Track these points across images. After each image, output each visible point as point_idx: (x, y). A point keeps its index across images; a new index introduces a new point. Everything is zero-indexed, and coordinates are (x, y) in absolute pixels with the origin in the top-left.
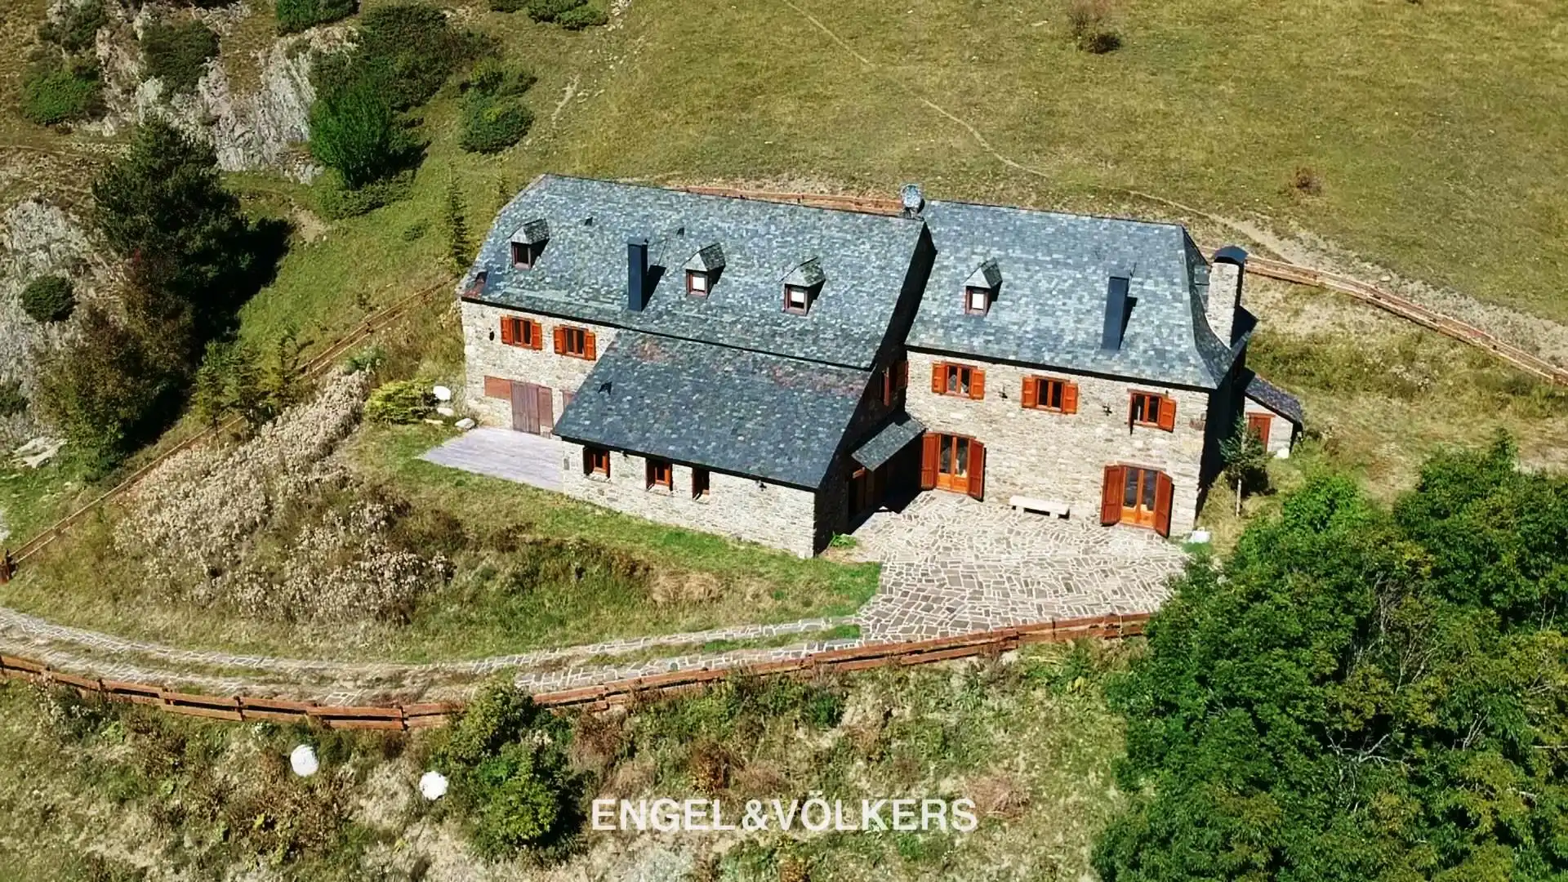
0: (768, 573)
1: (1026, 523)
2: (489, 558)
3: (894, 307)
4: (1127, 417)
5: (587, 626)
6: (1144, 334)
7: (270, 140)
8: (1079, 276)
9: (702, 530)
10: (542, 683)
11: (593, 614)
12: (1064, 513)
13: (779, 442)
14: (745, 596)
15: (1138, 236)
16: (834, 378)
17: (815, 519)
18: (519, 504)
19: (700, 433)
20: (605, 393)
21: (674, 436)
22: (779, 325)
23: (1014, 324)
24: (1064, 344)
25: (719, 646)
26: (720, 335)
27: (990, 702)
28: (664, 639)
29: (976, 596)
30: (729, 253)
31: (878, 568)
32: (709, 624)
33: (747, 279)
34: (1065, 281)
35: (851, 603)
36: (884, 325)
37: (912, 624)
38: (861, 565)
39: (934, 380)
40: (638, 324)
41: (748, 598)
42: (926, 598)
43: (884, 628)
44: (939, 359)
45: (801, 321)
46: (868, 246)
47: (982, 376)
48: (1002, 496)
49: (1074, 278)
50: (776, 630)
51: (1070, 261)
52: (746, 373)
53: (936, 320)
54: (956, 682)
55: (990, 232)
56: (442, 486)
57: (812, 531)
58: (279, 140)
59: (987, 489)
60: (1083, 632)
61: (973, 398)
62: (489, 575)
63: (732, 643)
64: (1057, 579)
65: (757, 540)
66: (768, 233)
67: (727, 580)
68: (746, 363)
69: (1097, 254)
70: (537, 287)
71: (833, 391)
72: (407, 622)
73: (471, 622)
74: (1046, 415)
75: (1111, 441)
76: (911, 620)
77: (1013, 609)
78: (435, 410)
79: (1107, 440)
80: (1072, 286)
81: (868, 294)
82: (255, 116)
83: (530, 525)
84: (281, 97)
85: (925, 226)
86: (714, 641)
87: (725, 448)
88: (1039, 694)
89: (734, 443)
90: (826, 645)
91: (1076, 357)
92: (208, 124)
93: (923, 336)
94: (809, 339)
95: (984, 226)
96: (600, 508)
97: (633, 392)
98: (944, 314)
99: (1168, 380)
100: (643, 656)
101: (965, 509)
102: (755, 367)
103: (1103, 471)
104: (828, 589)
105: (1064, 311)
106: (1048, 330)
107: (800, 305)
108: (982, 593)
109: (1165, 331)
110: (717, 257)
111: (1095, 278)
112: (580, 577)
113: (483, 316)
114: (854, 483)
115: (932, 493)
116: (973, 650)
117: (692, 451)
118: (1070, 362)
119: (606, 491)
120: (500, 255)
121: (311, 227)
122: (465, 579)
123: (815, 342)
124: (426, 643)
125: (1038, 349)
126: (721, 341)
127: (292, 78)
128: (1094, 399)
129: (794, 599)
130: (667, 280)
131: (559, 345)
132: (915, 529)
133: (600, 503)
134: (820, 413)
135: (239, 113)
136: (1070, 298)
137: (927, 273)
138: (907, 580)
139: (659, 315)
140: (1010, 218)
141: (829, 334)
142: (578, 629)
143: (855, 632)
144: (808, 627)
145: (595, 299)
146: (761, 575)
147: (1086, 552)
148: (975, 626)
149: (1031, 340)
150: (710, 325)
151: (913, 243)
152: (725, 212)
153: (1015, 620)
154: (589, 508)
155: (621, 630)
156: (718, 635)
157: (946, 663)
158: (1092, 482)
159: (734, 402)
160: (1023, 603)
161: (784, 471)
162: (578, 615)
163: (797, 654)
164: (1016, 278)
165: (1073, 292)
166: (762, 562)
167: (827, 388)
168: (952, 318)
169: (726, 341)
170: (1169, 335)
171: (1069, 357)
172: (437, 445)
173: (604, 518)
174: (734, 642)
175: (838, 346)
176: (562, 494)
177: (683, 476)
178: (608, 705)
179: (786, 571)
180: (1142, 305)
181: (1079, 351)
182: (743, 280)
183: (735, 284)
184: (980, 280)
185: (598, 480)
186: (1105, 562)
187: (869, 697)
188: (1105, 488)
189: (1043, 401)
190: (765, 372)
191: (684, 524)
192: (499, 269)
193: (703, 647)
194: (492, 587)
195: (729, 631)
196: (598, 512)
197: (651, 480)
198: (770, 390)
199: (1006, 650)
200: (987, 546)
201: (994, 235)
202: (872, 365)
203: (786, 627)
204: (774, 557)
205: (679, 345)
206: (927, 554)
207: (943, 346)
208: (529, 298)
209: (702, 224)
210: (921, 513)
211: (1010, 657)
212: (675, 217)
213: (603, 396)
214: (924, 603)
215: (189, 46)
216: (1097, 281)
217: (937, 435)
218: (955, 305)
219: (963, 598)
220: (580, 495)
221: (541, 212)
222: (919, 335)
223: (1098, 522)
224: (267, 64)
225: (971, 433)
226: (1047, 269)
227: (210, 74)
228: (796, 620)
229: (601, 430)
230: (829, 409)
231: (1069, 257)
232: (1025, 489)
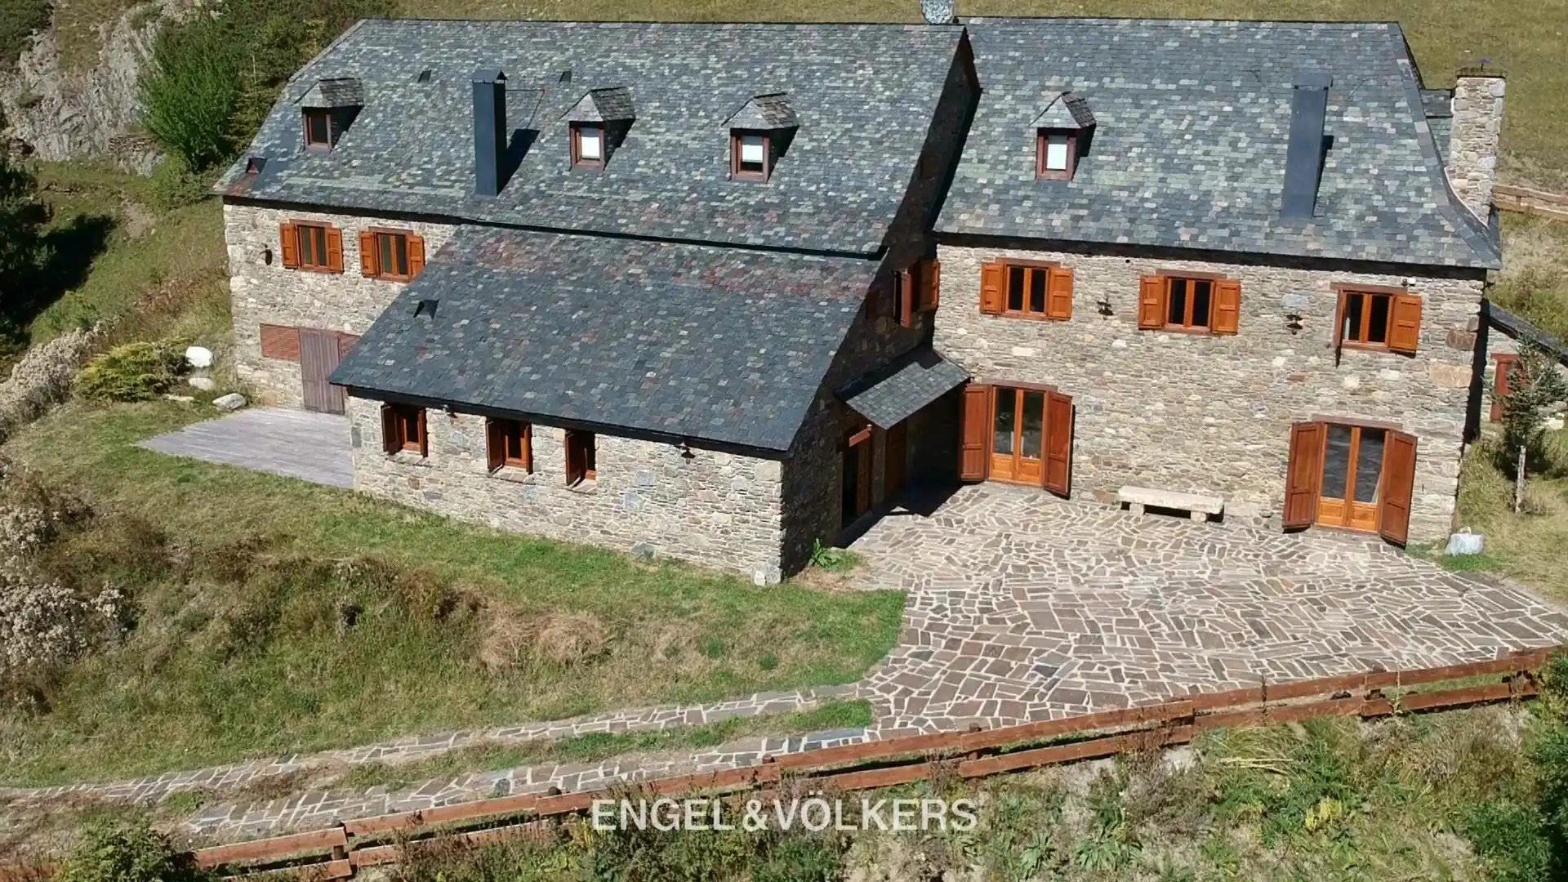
0: (696, 609)
1: (1150, 529)
2: (204, 594)
3: (916, 157)
4: (1329, 335)
5: (357, 713)
6: (1354, 191)
7: (104, 125)
8: (1228, 109)
9: (585, 541)
10: (243, 822)
11: (369, 690)
12: (1216, 511)
13: (719, 377)
14: (652, 652)
15: (1324, 44)
16: (815, 274)
17: (784, 510)
18: (276, 507)
19: (579, 368)
20: (425, 317)
21: (534, 377)
22: (722, 199)
23: (1121, 189)
24: (1212, 215)
25: (595, 747)
26: (623, 221)
27: (1146, 855)
28: (495, 735)
29: (1090, 644)
30: (640, 101)
31: (900, 600)
32: (581, 705)
33: (669, 136)
34: (1205, 118)
35: (853, 662)
36: (900, 187)
37: (973, 698)
38: (867, 594)
39: (984, 293)
40: (490, 213)
41: (659, 655)
42: (993, 651)
43: (917, 706)
44: (993, 254)
45: (759, 191)
46: (870, 71)
47: (1068, 278)
48: (1103, 488)
49: (1220, 113)
50: (706, 714)
51: (1211, 88)
52: (664, 275)
53: (986, 191)
54: (1073, 813)
55: (1070, 55)
56: (156, 484)
57: (777, 534)
58: (115, 125)
59: (1077, 478)
60: (1321, 707)
61: (1052, 320)
62: (195, 624)
63: (621, 741)
64: (1234, 616)
65: (681, 556)
66: (706, 68)
67: (621, 624)
68: (664, 261)
69: (1256, 77)
70: (336, 174)
71: (814, 293)
72: (46, 709)
73: (153, 708)
74: (1183, 340)
75: (1301, 379)
76: (969, 689)
77: (1166, 668)
78: (185, 382)
79: (1293, 379)
80: (1216, 124)
81: (873, 142)
82: (88, 97)
83: (284, 537)
84: (121, 75)
85: (965, 34)
86: (587, 736)
87: (623, 392)
88: (1246, 835)
89: (639, 383)
90: (805, 741)
91: (1236, 233)
92: (27, 106)
93: (963, 217)
94: (771, 216)
95: (1059, 47)
96: (413, 511)
97: (472, 314)
98: (999, 182)
99: (1409, 260)
100: (448, 766)
101: (1042, 509)
102: (679, 266)
103: (1287, 435)
104: (808, 636)
105: (1208, 163)
106: (1182, 196)
107: (755, 166)
108: (1100, 640)
109: (1391, 185)
110: (621, 105)
111: (1256, 110)
112: (351, 622)
113: (255, 227)
114: (852, 456)
115: (982, 488)
116: (1104, 747)
117: (564, 398)
118: (1227, 240)
119: (423, 481)
120: (287, 135)
121: (138, 220)
122: (155, 632)
123: (781, 219)
124: (73, 748)
125: (1167, 225)
126: (623, 230)
127: (137, 52)
128: (1272, 306)
129: (744, 655)
130: (542, 148)
131: (369, 262)
132: (958, 540)
133: (411, 503)
134: (791, 328)
135: (68, 94)
136: (1216, 143)
137: (967, 121)
138: (954, 620)
139: (525, 199)
140: (1102, 33)
141: (807, 207)
142: (341, 718)
143: (862, 714)
144: (769, 706)
145: (425, 182)
146: (682, 613)
147: (1269, 570)
148: (1098, 699)
149: (1153, 211)
150: (607, 207)
151: (945, 61)
152: (637, 43)
153: (1175, 687)
154: (393, 512)
155: (418, 719)
156: (599, 724)
157: (1051, 773)
158: (1266, 454)
159: (641, 320)
160: (1181, 657)
161: (727, 424)
162: (343, 692)
163: (745, 759)
164: (1119, 120)
165: (1221, 133)
166: (687, 592)
167: (802, 290)
168: (1014, 187)
169: (632, 229)
170: (1399, 190)
171: (1225, 233)
172: (175, 429)
173: (417, 527)
174: (626, 739)
175: (821, 223)
176: (351, 491)
177: (548, 444)
178: (354, 868)
179: (730, 606)
180: (1344, 145)
181: (1244, 225)
182: (662, 139)
183: (649, 146)
184: (1061, 117)
185: (409, 463)
186: (1311, 587)
187: (897, 848)
188: (1292, 463)
189: (1177, 317)
190: (696, 272)
191: (554, 534)
192: (284, 155)
193: (565, 749)
194: (198, 643)
195: (620, 716)
196: (409, 518)
197: (497, 457)
198: (704, 298)
199: (1171, 746)
200: (1093, 563)
201: (1077, 60)
202: (882, 250)
203: (727, 708)
204: (709, 583)
205: (556, 241)
206: (986, 576)
207: (999, 229)
208: (321, 189)
209: (600, 64)
210: (966, 516)
211: (1179, 759)
212: (558, 58)
213: (421, 324)
214: (991, 660)
215: (11, 15)
216: (1260, 115)
217: (990, 387)
218: (1018, 166)
219: (1066, 649)
220: (377, 490)
221: (355, 69)
222: (957, 216)
223: (1279, 527)
224: (109, 39)
225: (1049, 380)
226: (1171, 102)
227: (35, 48)
228: (748, 693)
229: (412, 373)
230: (806, 322)
231: (1207, 83)
232: (1144, 474)
